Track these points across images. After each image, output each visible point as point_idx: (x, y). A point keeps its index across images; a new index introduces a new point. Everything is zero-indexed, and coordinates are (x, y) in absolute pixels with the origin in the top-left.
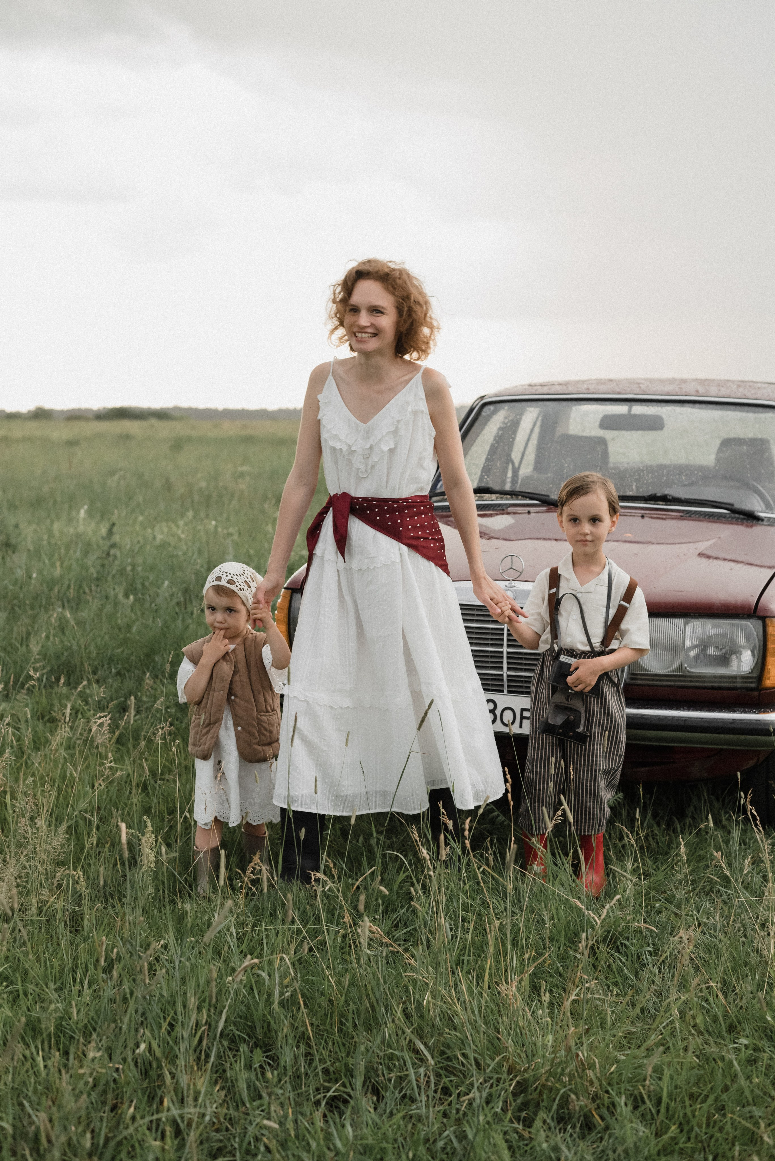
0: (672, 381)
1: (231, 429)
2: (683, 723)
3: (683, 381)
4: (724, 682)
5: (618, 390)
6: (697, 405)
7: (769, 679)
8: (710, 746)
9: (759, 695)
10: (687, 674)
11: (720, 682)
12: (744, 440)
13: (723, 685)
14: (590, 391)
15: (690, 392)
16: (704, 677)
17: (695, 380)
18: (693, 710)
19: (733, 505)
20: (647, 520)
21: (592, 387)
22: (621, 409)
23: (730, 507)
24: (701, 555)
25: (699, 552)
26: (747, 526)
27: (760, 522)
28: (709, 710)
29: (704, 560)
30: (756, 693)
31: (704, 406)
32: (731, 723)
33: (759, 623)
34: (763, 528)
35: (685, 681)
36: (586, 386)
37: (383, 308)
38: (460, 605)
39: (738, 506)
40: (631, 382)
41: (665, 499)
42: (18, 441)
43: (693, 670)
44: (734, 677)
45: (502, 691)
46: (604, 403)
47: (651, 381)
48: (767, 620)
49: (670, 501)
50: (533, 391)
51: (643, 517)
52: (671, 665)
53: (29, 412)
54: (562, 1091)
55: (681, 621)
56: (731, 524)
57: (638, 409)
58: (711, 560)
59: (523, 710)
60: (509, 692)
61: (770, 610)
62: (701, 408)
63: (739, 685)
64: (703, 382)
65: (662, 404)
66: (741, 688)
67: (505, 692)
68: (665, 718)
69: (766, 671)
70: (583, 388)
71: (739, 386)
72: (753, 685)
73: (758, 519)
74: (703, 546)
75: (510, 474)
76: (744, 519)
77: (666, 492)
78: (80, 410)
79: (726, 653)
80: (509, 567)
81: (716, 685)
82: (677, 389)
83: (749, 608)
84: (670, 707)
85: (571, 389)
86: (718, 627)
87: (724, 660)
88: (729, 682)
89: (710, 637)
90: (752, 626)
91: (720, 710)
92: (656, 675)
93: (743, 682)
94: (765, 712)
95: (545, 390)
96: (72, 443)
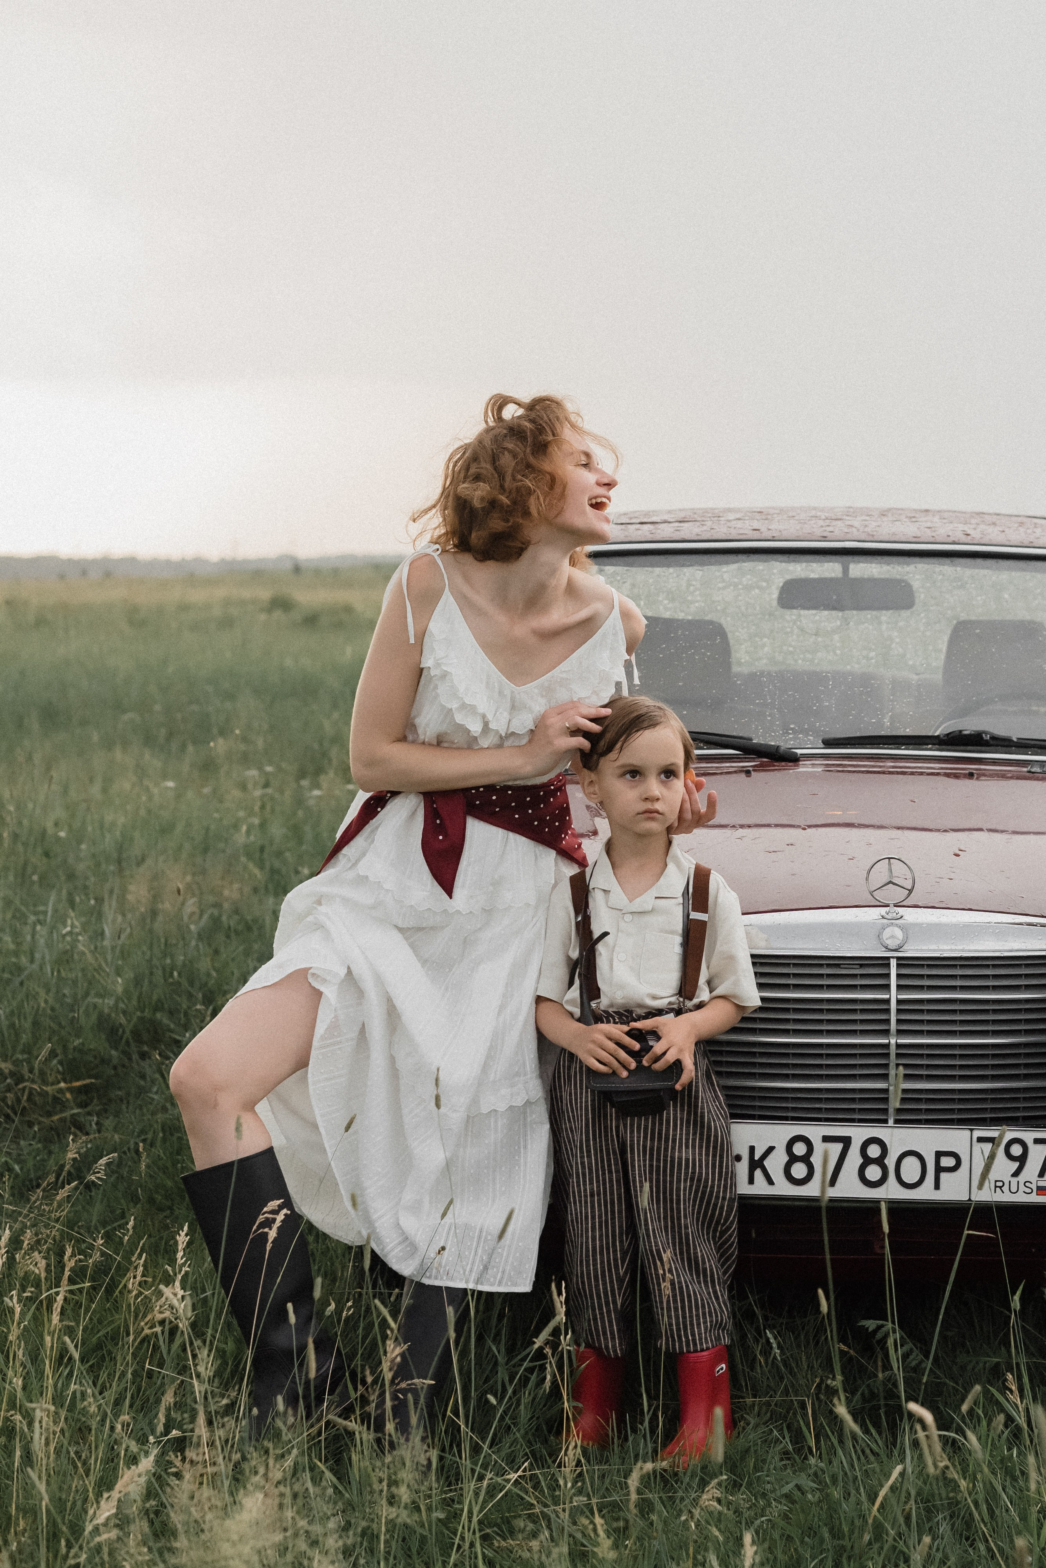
38: (753, 956)
45: (886, 1121)
59: (939, 1155)
60: (897, 1121)
67: (891, 1122)
77: (983, 729)
80: (886, 880)
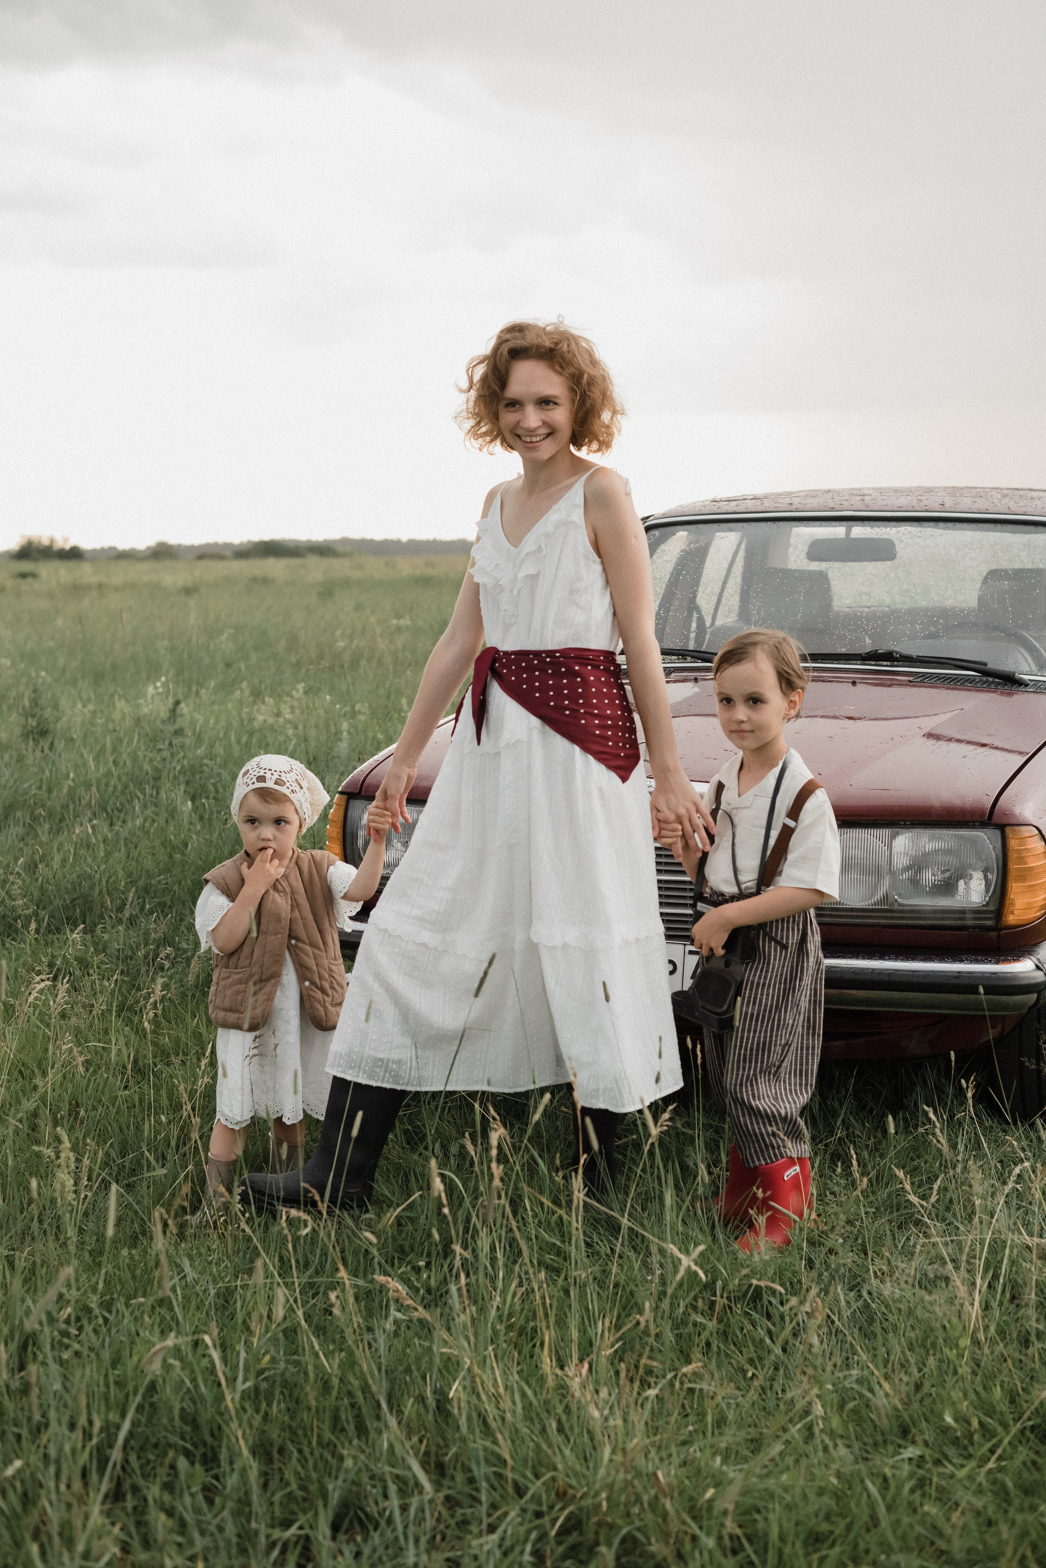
0: (909, 491)
1: (406, 567)
2: (887, 978)
3: (929, 490)
4: (948, 919)
5: (832, 505)
6: (941, 524)
7: (1012, 913)
8: (928, 1011)
9: (998, 936)
10: (896, 907)
11: (943, 919)
12: (1006, 571)
13: (946, 922)
14: (793, 508)
15: (932, 505)
16: (920, 912)
17: (945, 489)
18: (902, 960)
19: (985, 664)
20: (860, 687)
21: (796, 501)
22: (838, 531)
23: (978, 666)
24: (930, 735)
25: (925, 731)
26: (1002, 693)
27: (1022, 688)
28: (925, 960)
29: (932, 742)
30: (993, 934)
31: (950, 525)
32: (955, 977)
33: (998, 833)
34: (1026, 695)
35: (892, 918)
36: (788, 501)
37: (556, 397)
39: (992, 665)
40: (854, 492)
41: (889, 657)
42: (117, 589)
43: (905, 902)
44: (962, 912)
46: (811, 523)
47: (881, 491)
48: (1008, 830)
49: (897, 660)
50: (715, 510)
51: (854, 683)
52: (873, 895)
53: (148, 548)
54: (624, 1531)
55: (886, 832)
56: (978, 691)
57: (859, 531)
58: (940, 742)
61: (1013, 815)
62: (948, 528)
63: (970, 923)
64: (954, 491)
65: (892, 524)
66: (974, 927)
68: (862, 971)
69: (1007, 902)
70: (783, 503)
71: (1005, 496)
72: (989, 923)
73: (1020, 683)
74: (930, 724)
75: (694, 625)
76: (999, 684)
77: (893, 648)
78: (216, 545)
79: (950, 878)
81: (935, 922)
82: (914, 503)
83: (982, 813)
84: (871, 956)
85: (768, 504)
86: (939, 839)
87: (947, 887)
88: (955, 919)
89: (925, 855)
90: (986, 839)
91: (942, 960)
92: (852, 910)
93: (975, 919)
94: (1006, 961)
95: (732, 507)
96: (188, 591)
